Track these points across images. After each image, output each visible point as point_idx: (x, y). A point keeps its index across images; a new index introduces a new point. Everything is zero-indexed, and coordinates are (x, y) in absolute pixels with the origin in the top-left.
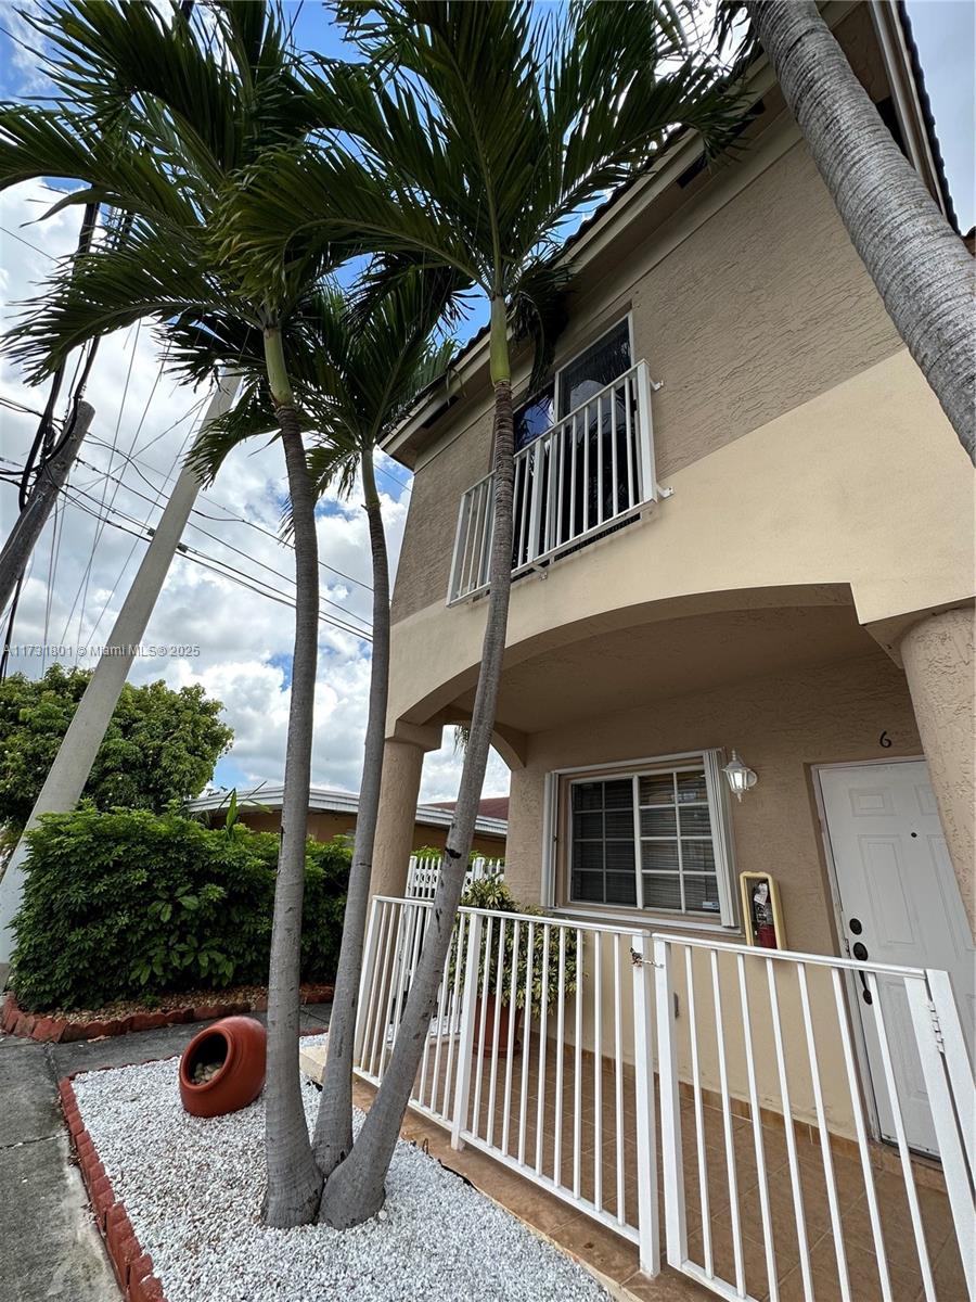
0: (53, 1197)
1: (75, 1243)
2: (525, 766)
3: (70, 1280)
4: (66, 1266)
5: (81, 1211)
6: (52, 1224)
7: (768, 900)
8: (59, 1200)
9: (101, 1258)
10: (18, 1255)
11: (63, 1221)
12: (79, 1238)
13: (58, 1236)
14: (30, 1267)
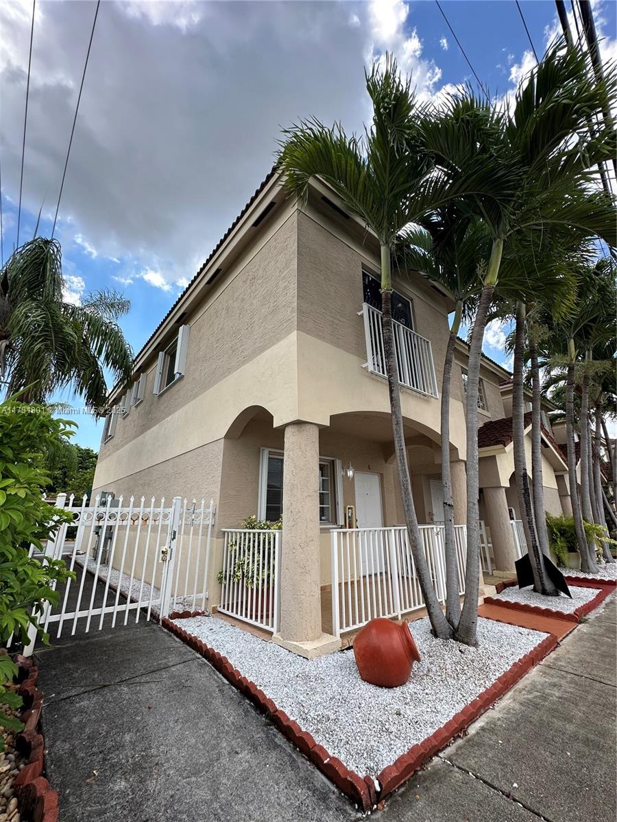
0: (499, 723)
1: (514, 700)
3: (530, 692)
4: (526, 696)
5: (496, 708)
6: (514, 712)
7: (352, 514)
8: (499, 719)
9: (512, 692)
10: (538, 711)
11: (508, 710)
12: (511, 700)
13: (517, 706)
14: (538, 704)
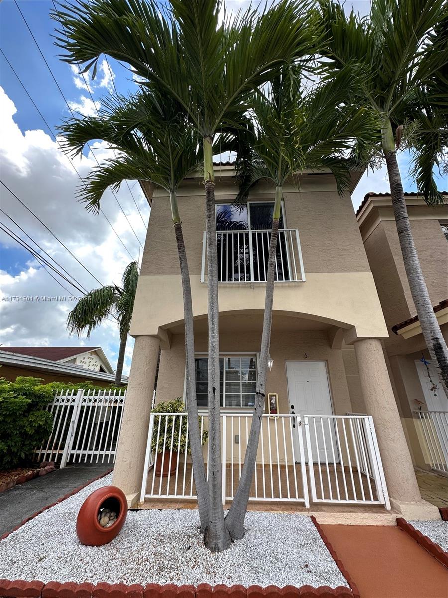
2: (171, 348)
7: (276, 401)
